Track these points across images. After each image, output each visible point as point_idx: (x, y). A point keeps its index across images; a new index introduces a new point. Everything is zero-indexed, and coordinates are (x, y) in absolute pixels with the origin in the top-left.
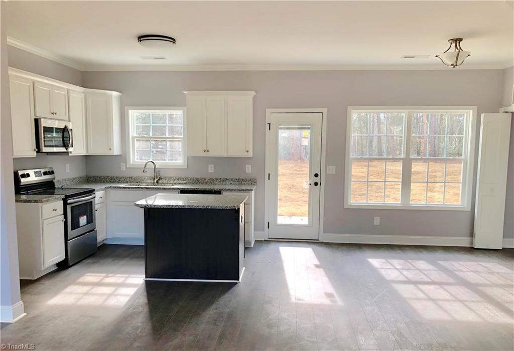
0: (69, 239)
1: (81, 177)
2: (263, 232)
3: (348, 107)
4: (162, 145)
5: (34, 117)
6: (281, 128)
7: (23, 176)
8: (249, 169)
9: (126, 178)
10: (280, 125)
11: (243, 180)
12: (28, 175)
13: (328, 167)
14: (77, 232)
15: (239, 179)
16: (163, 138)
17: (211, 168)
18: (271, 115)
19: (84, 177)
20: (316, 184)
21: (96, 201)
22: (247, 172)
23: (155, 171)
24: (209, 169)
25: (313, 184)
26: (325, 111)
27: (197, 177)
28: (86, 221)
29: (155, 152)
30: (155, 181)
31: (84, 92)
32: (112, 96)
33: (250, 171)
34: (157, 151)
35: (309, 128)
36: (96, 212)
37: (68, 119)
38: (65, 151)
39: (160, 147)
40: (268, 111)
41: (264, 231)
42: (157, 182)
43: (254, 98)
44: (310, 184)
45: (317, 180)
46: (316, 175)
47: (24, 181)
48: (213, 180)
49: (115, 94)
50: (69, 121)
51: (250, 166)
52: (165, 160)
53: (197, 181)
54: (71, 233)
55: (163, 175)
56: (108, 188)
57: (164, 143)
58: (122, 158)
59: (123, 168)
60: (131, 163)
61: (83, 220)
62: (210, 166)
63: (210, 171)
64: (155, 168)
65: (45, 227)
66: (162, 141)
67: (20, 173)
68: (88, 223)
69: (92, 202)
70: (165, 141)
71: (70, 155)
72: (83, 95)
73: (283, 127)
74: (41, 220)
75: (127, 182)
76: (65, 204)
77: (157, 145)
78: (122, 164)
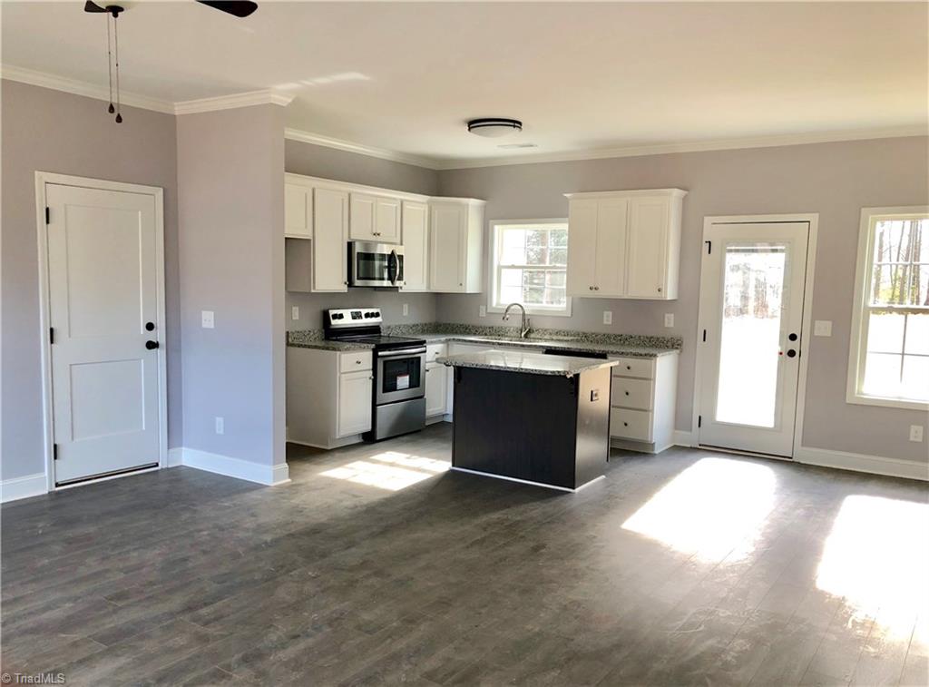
0: (378, 403)
1: (426, 324)
2: (689, 433)
3: (863, 209)
4: (539, 279)
5: (346, 240)
6: (731, 251)
7: (335, 317)
8: (670, 321)
9: (485, 328)
10: (728, 244)
11: (658, 339)
12: (341, 316)
13: (817, 322)
14: (392, 396)
15: (652, 337)
16: (542, 267)
17: (608, 316)
18: (712, 228)
19: (430, 324)
20: (791, 353)
21: (428, 356)
22: (666, 325)
23: (524, 320)
24: (605, 318)
25: (785, 354)
26: (814, 218)
27: (585, 331)
28: (408, 384)
29: (528, 289)
30: (523, 335)
31: (428, 202)
32: (468, 205)
33: (672, 325)
34: (530, 289)
35: (782, 251)
36: (427, 373)
37: (399, 241)
38: (391, 285)
39: (536, 281)
40: (708, 220)
41: (691, 430)
42: (526, 336)
43: (685, 199)
44: (781, 353)
45: (794, 345)
46: (793, 337)
47: (335, 322)
48: (609, 337)
49: (473, 202)
50: (402, 244)
51: (672, 315)
52: (542, 302)
53: (586, 337)
54: (382, 397)
55: (536, 324)
56: (450, 340)
57: (542, 276)
58: (481, 298)
59: (483, 313)
60: (494, 305)
61: (403, 381)
62: (606, 313)
63: (605, 322)
64: (524, 314)
65: (343, 383)
66: (539, 272)
67: (332, 312)
68: (411, 386)
69: (419, 358)
70: (543, 272)
71: (400, 291)
72: (427, 206)
73: (733, 248)
74: (338, 374)
75: (486, 335)
76: (375, 357)
77: (532, 278)
78: (481, 307)
